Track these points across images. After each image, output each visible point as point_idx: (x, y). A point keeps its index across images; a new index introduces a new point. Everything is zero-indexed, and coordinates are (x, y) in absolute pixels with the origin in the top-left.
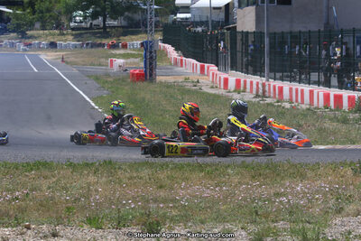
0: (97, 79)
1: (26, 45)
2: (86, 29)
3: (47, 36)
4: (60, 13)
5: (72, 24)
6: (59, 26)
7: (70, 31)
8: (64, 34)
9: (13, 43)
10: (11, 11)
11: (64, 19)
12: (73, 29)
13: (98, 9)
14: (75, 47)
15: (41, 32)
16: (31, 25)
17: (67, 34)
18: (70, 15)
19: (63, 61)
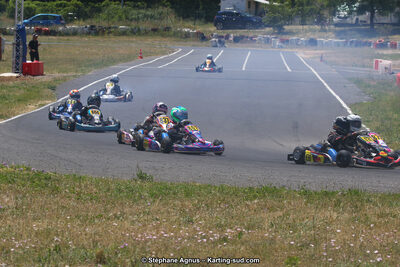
0: (358, 82)
1: (282, 41)
2: (351, 25)
3: (306, 31)
4: (322, 6)
5: (335, 20)
6: (321, 21)
7: (332, 27)
8: (325, 31)
9: (268, 39)
10: (268, 2)
11: (326, 13)
12: (336, 25)
13: (365, 3)
14: (338, 44)
15: (301, 27)
16: (289, 19)
17: (330, 31)
18: (333, 9)
19: (321, 61)
